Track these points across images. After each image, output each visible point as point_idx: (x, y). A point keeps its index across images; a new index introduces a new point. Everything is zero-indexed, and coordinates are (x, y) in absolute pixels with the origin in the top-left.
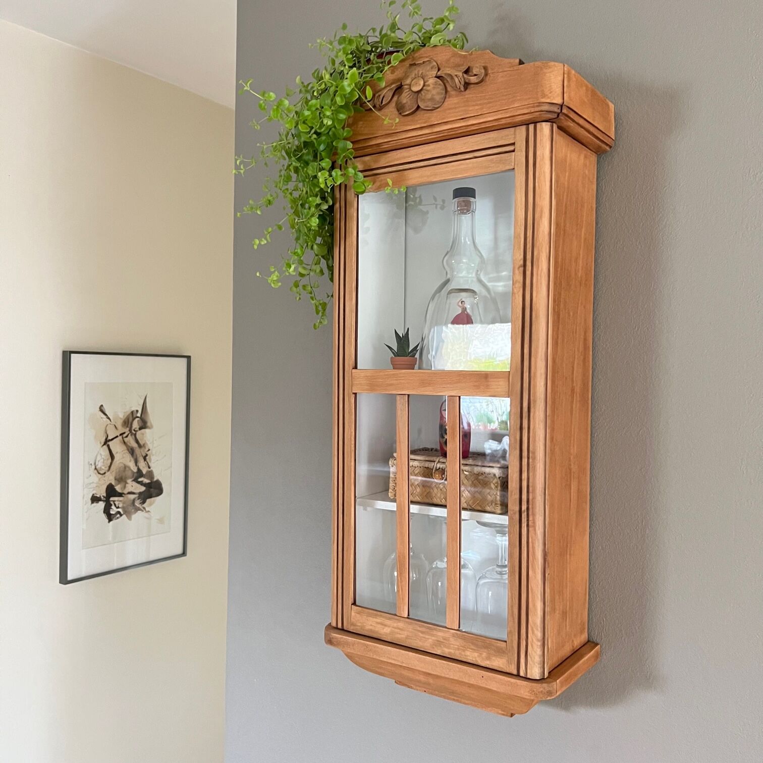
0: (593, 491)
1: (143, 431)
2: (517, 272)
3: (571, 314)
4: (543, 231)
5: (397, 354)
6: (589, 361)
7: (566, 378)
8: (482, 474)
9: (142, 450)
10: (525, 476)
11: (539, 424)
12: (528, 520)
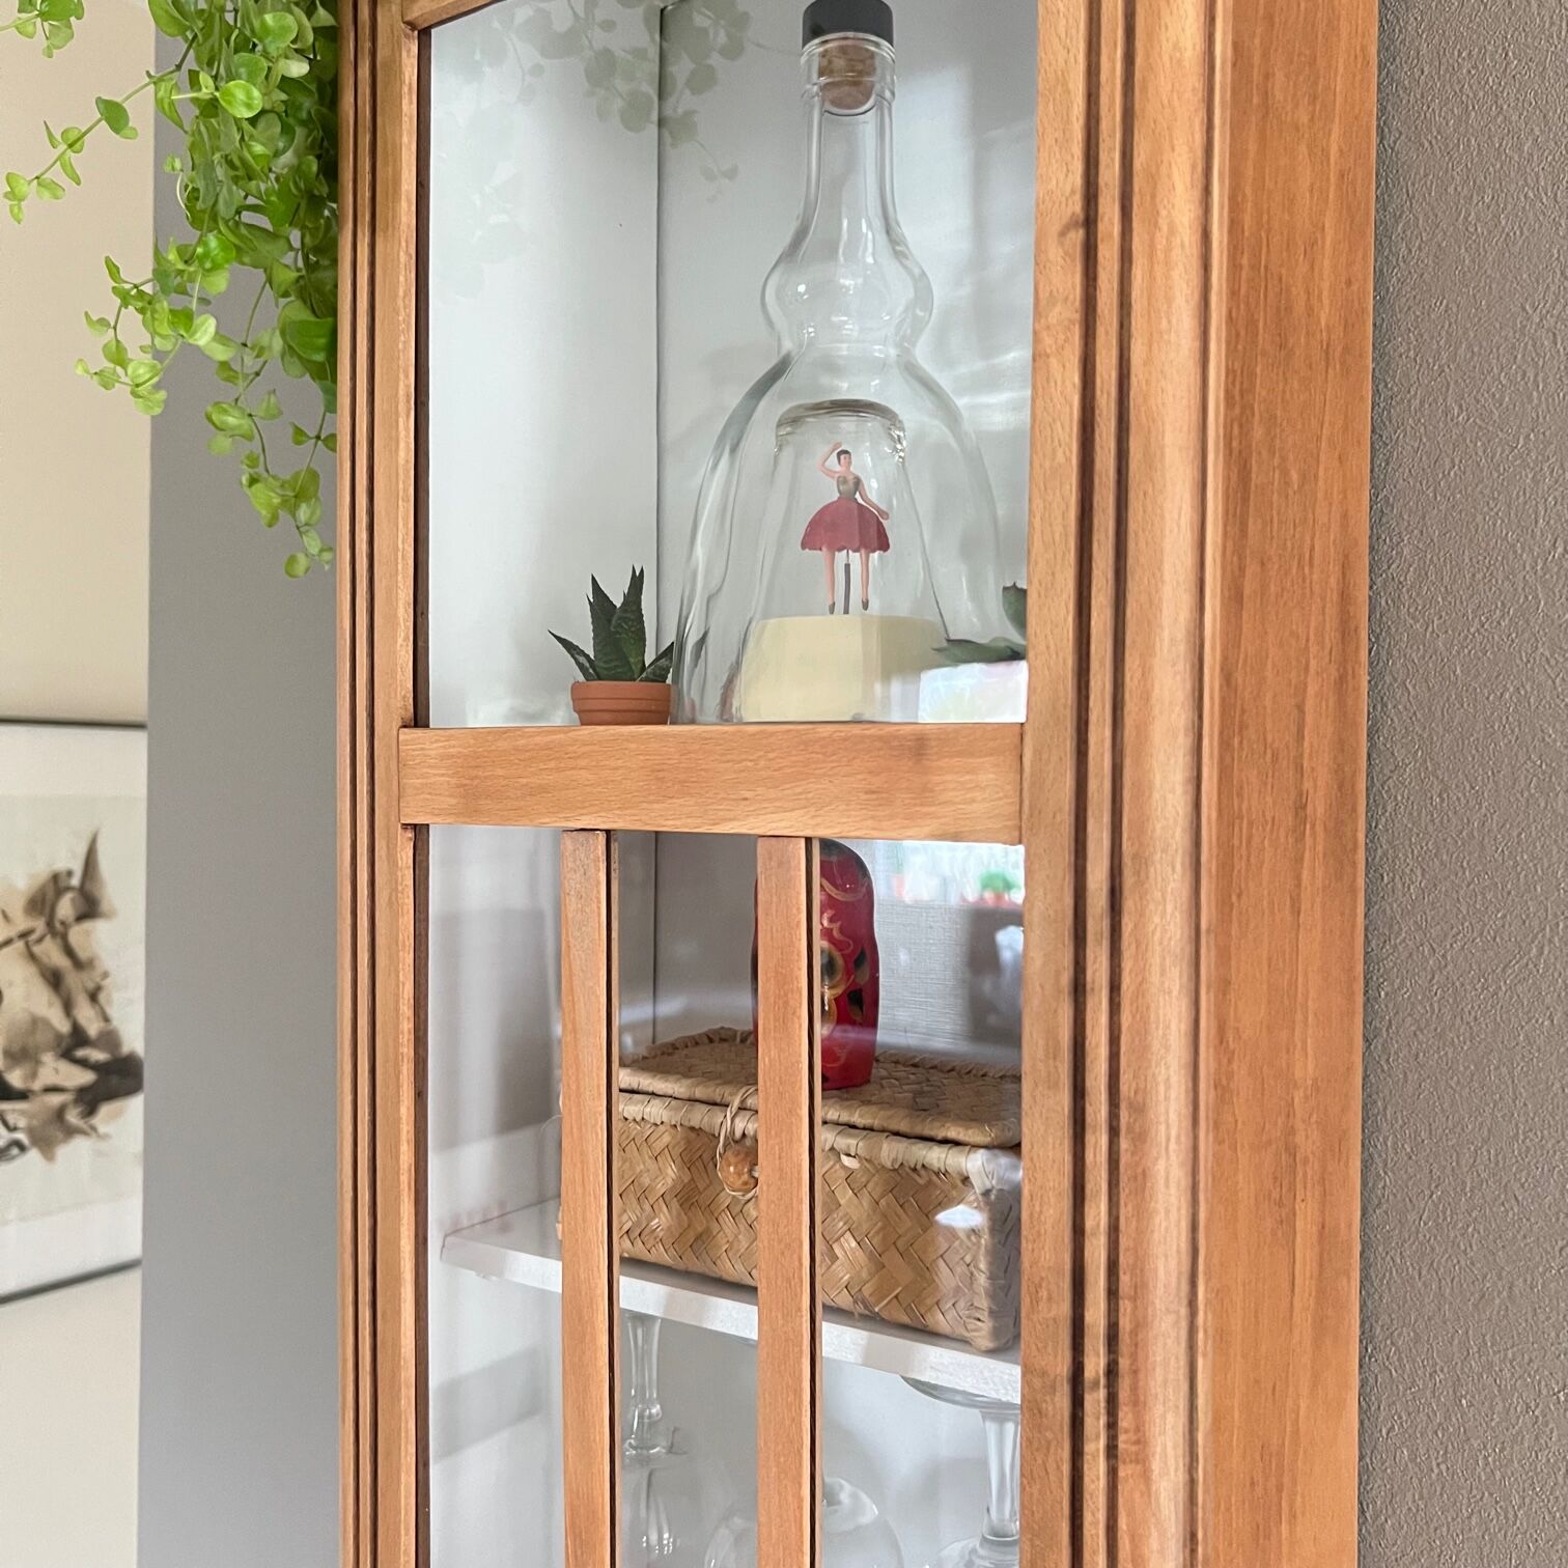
0: (1376, 1217)
1: (87, 925)
2: (1055, 253)
3: (1294, 476)
4: (1176, 46)
5: (594, 670)
6: (1356, 689)
7: (1275, 758)
8: (915, 1170)
9: (84, 976)
10: (1097, 1214)
11: (1163, 972)
12: (1112, 1426)
